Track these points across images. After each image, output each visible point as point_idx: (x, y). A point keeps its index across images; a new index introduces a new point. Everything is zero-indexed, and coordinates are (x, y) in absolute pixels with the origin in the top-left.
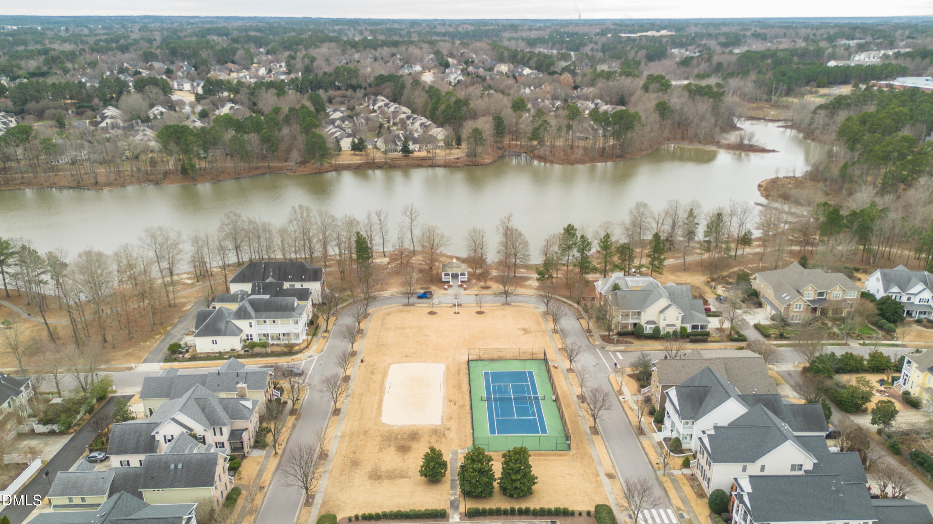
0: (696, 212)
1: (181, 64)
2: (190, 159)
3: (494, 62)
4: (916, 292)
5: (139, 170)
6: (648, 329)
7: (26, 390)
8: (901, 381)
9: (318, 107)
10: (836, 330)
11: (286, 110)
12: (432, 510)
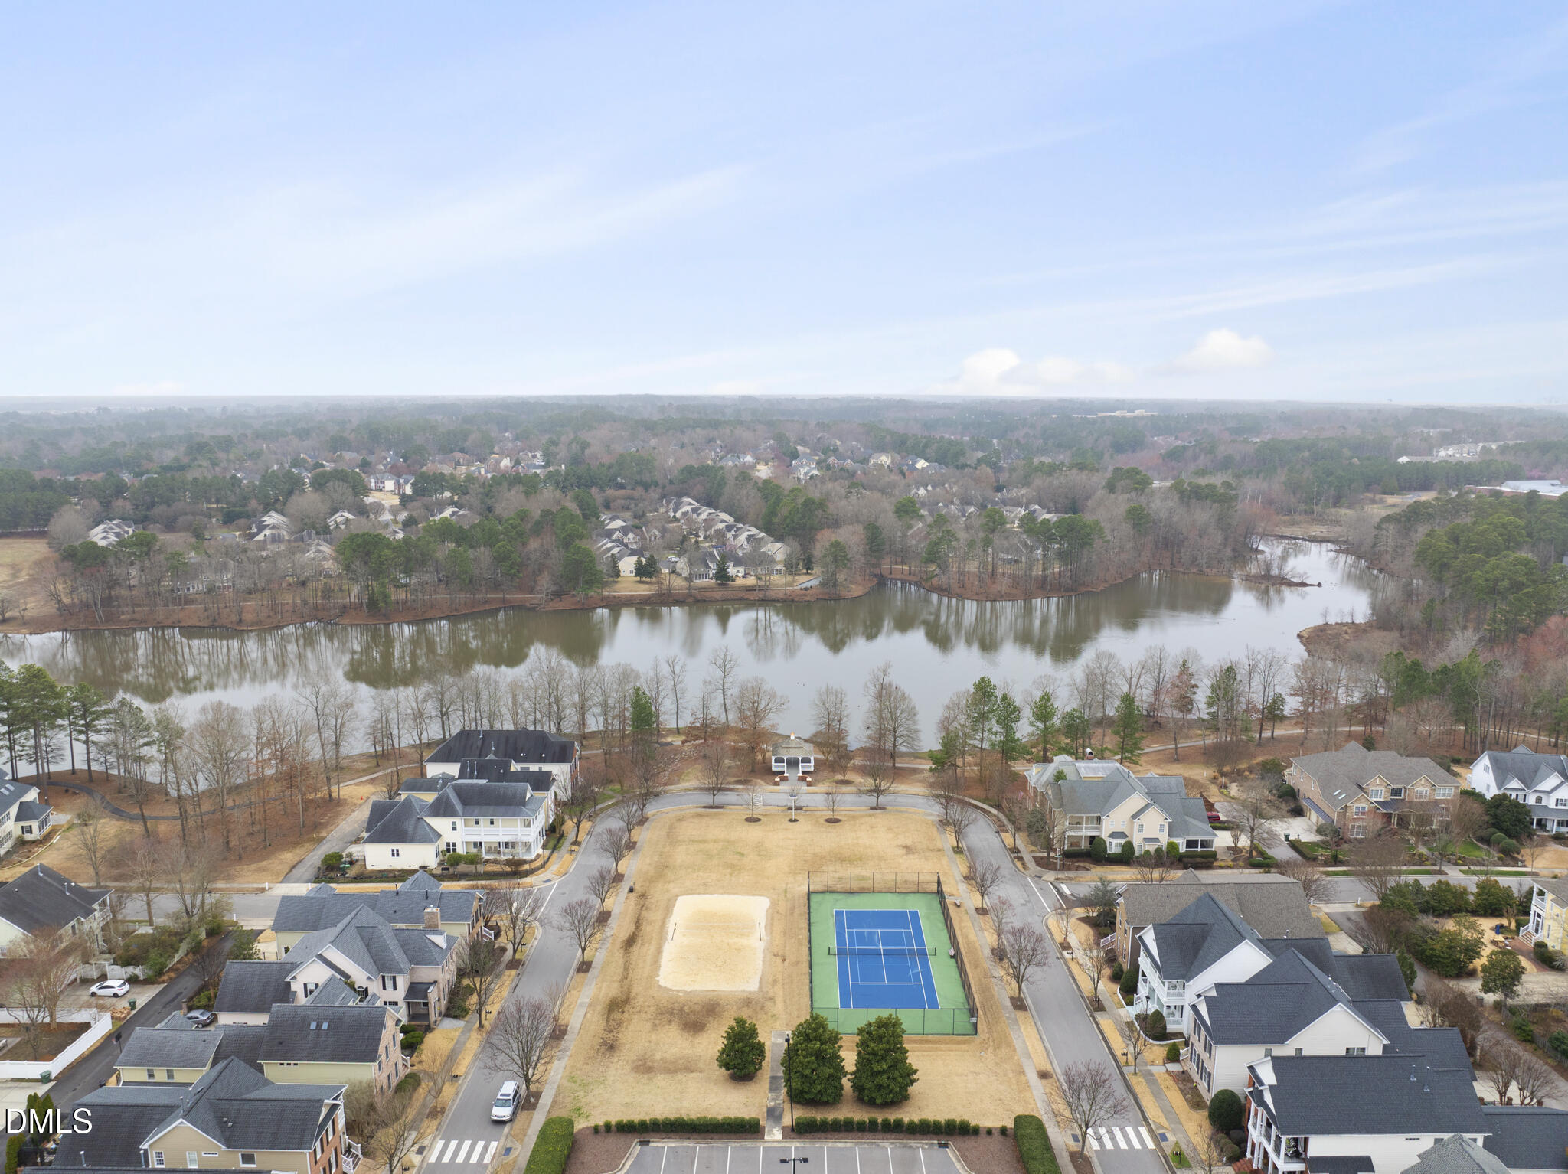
0: (1193, 668)
1: (383, 454)
2: (383, 585)
3: (870, 451)
4: (1548, 789)
5: (305, 603)
6: (1114, 847)
7: (101, 910)
8: (1531, 926)
9: (587, 512)
10: (1423, 850)
11: (536, 514)
12: (736, 1119)
